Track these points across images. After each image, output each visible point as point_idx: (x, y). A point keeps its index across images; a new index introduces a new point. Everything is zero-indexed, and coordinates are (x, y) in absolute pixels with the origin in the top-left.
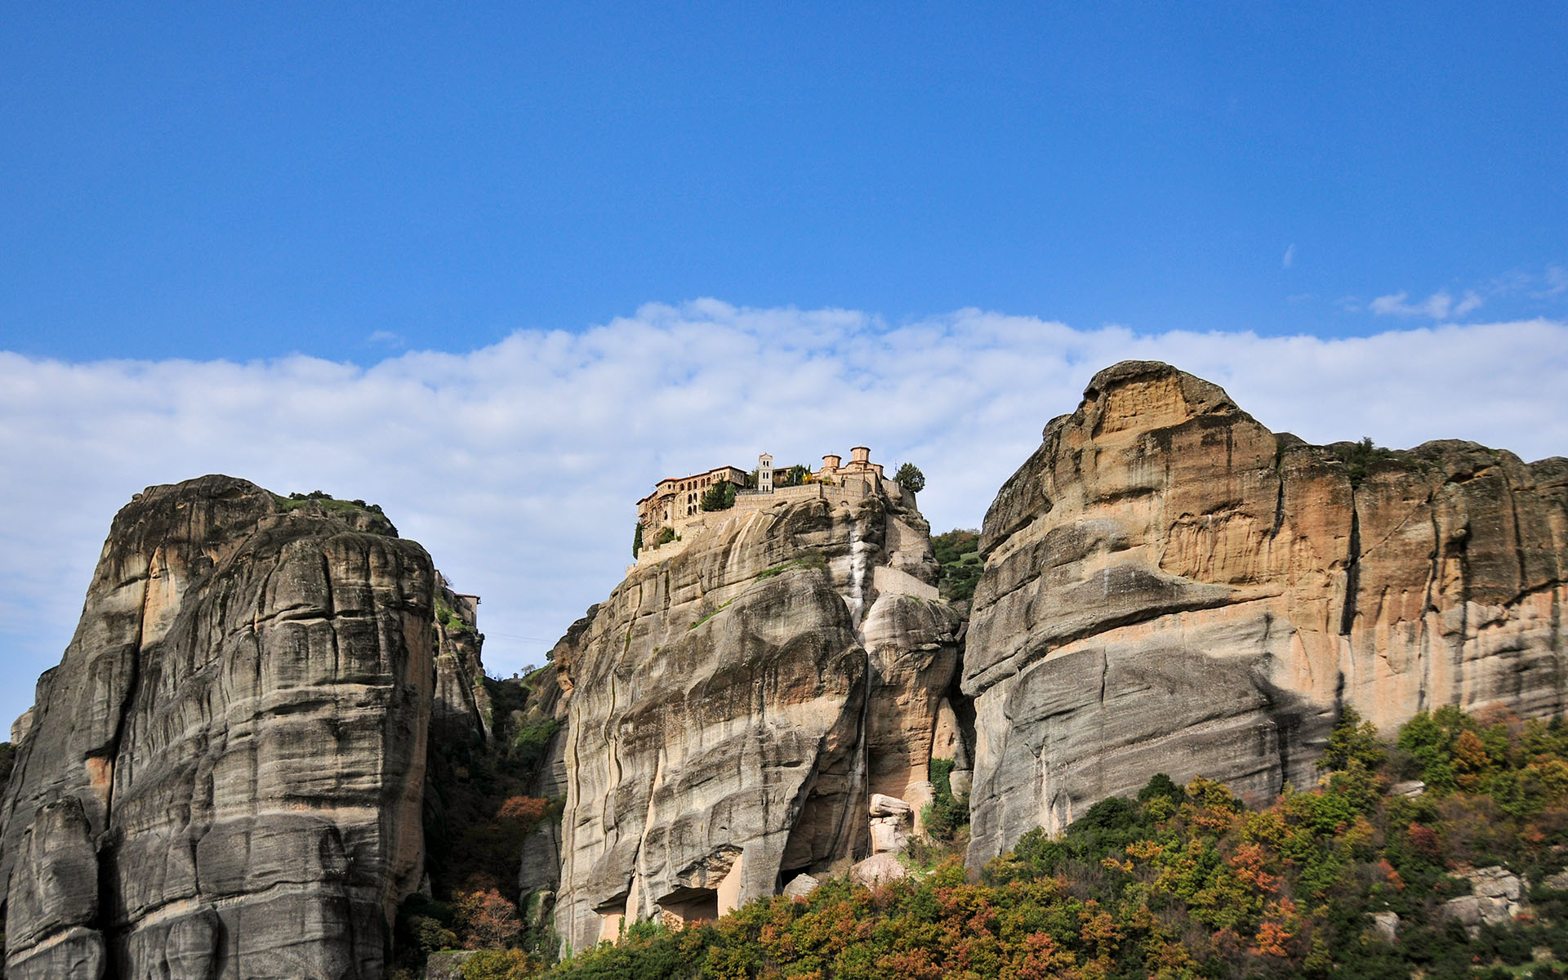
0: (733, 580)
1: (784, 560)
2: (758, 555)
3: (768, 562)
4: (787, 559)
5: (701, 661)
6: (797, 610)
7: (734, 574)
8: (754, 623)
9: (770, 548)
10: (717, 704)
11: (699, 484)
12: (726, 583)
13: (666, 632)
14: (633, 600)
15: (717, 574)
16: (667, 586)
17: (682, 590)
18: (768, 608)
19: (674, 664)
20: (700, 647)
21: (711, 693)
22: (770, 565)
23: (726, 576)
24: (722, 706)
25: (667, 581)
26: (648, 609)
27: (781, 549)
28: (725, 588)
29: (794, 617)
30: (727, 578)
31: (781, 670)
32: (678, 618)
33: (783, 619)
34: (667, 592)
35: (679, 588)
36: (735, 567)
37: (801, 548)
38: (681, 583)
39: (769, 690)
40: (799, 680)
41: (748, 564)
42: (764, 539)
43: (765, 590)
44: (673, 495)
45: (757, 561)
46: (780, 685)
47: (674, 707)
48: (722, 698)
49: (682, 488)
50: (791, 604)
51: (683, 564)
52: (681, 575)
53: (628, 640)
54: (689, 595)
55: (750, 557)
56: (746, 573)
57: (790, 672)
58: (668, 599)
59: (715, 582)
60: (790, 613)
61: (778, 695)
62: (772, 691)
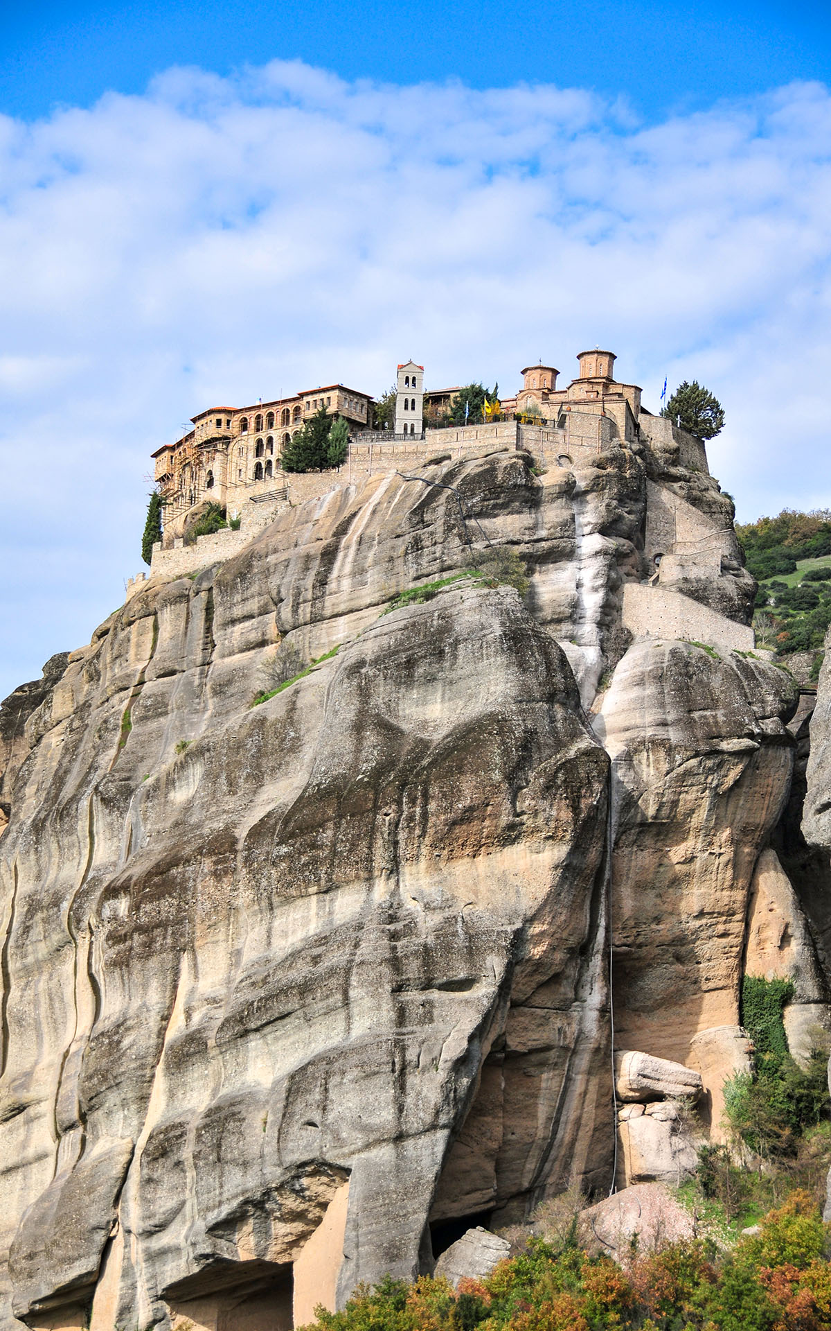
0: (342, 608)
1: (443, 570)
2: (391, 559)
3: (412, 573)
4: (450, 568)
5: (273, 769)
6: (468, 669)
7: (344, 596)
8: (382, 693)
9: (417, 545)
10: (304, 859)
11: (278, 419)
12: (327, 612)
13: (205, 709)
14: (138, 645)
15: (309, 595)
16: (209, 619)
17: (238, 628)
18: (410, 664)
19: (218, 776)
20: (273, 742)
21: (292, 835)
22: (417, 578)
23: (329, 601)
24: (315, 861)
25: (209, 609)
26: (169, 665)
27: (438, 548)
28: (325, 625)
29: (462, 684)
30: (330, 604)
31: (434, 790)
32: (230, 682)
33: (439, 685)
34: (208, 630)
35: (233, 622)
36: (346, 583)
37: (479, 546)
38: (238, 612)
39: (411, 830)
40: (471, 809)
41: (372, 576)
42: (405, 527)
43: (406, 628)
44: (226, 440)
45: (390, 572)
46: (432, 819)
47: (216, 863)
48: (314, 846)
49: (244, 426)
50: (455, 657)
51: (242, 576)
52: (238, 598)
53: (126, 726)
54: (254, 636)
55: (376, 563)
56: (369, 594)
57: (452, 794)
58: (209, 644)
59: (305, 611)
60: (453, 675)
61: (428, 840)
62: (417, 832)
